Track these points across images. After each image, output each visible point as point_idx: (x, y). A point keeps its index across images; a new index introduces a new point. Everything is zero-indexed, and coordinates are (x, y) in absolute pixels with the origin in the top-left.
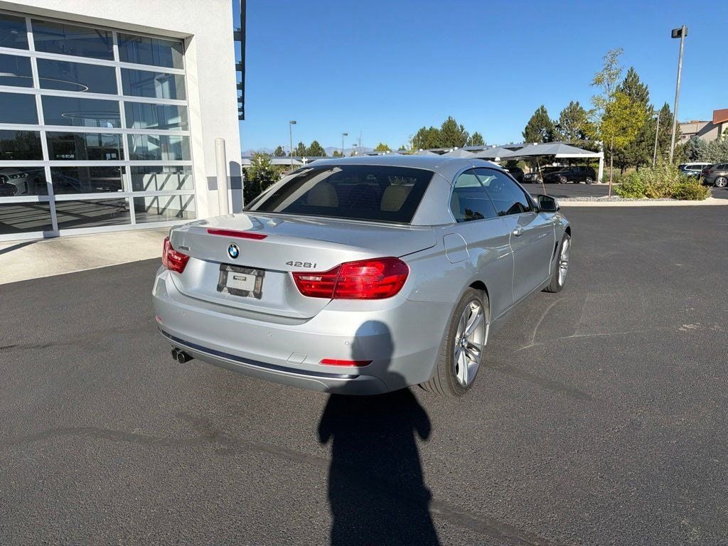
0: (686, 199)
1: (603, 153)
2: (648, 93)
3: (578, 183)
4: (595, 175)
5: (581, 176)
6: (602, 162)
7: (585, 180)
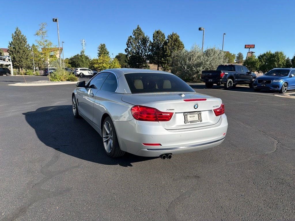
0: (74, 81)
1: (11, 62)
2: (26, 39)
3: (2, 75)
4: (10, 72)
5: (4, 72)
6: (12, 66)
7: (6, 74)
